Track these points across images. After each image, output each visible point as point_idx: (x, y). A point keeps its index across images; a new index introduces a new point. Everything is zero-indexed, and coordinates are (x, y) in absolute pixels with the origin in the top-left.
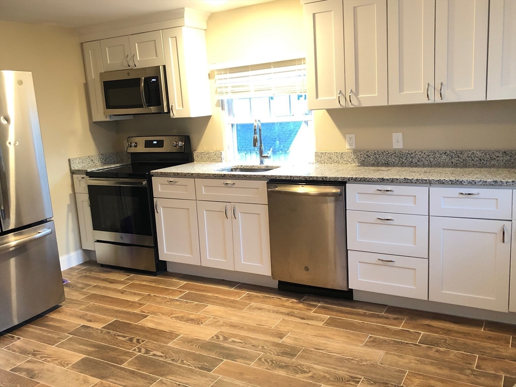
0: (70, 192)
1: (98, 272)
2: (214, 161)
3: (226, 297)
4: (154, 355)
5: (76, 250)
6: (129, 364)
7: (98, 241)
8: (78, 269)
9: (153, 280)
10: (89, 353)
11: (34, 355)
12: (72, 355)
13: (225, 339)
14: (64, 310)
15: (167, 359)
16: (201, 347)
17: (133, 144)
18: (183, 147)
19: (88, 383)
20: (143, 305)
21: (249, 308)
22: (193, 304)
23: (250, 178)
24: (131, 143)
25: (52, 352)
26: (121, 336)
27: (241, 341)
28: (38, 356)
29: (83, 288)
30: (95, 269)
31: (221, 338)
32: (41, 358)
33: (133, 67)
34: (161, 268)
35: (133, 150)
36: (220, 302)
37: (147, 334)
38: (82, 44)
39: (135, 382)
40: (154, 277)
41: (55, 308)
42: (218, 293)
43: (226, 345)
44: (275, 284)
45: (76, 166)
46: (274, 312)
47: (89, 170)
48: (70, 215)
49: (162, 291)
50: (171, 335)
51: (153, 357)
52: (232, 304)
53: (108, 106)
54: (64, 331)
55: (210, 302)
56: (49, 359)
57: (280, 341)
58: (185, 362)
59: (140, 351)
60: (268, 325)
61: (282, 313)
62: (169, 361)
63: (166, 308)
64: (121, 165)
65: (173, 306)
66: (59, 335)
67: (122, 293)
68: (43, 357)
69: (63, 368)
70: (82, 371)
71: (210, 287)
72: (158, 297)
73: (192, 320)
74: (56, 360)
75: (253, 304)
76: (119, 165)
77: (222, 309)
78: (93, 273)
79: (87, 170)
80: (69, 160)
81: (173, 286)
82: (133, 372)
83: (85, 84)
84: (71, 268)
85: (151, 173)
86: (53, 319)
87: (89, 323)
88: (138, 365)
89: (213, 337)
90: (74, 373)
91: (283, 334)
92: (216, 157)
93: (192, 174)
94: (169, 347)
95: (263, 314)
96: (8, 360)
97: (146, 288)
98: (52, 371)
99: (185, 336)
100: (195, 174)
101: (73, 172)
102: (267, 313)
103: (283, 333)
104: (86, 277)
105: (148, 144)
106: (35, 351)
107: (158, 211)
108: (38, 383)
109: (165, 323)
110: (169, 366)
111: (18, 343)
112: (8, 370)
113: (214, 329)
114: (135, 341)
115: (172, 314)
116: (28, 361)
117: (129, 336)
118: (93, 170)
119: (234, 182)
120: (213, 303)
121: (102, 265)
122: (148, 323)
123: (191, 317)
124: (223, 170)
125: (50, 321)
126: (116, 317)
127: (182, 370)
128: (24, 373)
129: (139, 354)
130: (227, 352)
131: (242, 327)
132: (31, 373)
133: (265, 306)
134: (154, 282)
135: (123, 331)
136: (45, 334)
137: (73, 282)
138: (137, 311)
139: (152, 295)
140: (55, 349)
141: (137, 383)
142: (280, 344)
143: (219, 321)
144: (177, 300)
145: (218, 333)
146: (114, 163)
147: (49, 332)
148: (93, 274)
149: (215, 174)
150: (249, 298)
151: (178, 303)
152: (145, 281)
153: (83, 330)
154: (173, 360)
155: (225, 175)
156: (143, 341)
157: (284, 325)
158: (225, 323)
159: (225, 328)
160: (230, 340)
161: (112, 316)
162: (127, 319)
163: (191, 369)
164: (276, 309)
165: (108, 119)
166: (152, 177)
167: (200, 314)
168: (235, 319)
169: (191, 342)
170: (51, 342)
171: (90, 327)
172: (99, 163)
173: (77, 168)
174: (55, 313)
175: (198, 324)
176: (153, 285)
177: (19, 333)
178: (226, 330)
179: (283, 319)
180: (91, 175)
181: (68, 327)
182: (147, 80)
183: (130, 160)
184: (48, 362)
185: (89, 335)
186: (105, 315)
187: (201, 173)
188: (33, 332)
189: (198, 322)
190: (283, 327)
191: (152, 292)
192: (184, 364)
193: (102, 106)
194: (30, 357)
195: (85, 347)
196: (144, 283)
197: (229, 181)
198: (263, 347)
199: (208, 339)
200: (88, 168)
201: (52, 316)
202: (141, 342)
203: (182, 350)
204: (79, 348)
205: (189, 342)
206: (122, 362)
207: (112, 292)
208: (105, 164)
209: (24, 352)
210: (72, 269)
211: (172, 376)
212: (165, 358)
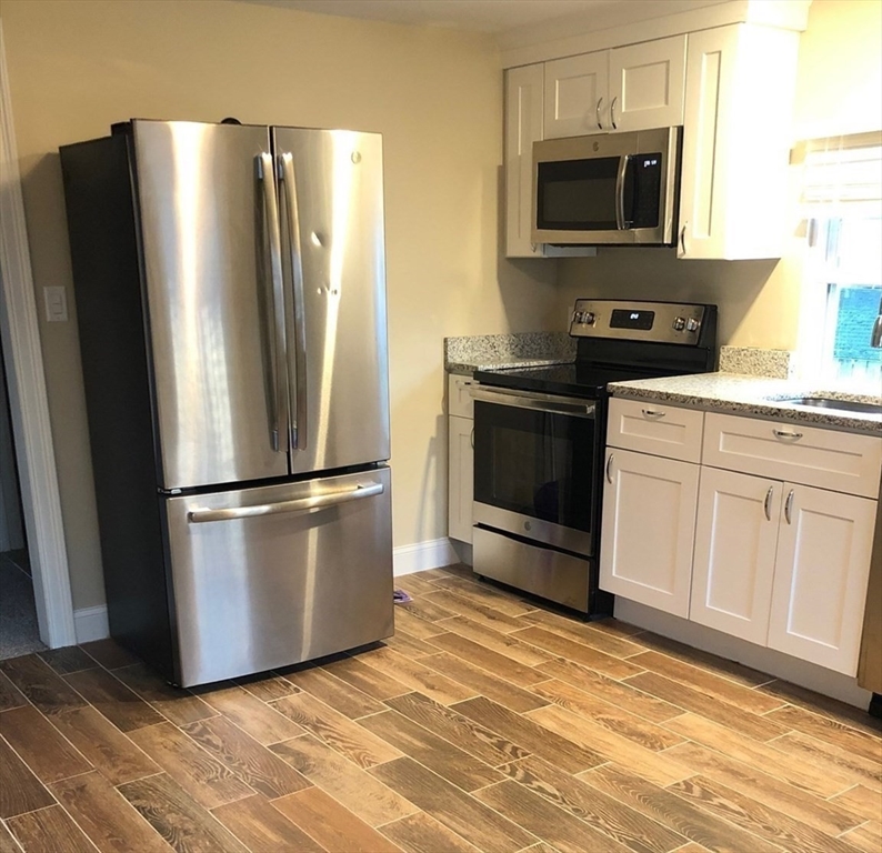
0: (440, 412)
1: (471, 591)
2: (768, 373)
3: (732, 703)
4: (540, 789)
5: (437, 536)
6: (486, 794)
7: (481, 526)
8: (434, 577)
9: (577, 629)
10: (413, 752)
11: (316, 729)
12: (381, 746)
13: (706, 795)
14: (388, 653)
15: (564, 805)
16: (645, 800)
17: (586, 317)
18: (698, 331)
19: (398, 809)
20: (545, 678)
21: (781, 741)
22: (652, 701)
23: (843, 425)
24: (581, 314)
25: (347, 731)
26: (483, 732)
27: (741, 810)
28: (322, 733)
29: (434, 618)
30: (466, 583)
31: (697, 791)
32: (328, 737)
33: (610, 129)
34: (600, 608)
35: (583, 330)
36: (716, 710)
37: (536, 741)
38: (505, 71)
39: (487, 833)
40: (582, 625)
41: (373, 647)
42: (716, 691)
43: (703, 809)
44: (863, 700)
45: (457, 357)
46: (842, 763)
47: (481, 368)
48: (433, 460)
49: (593, 657)
50: (588, 757)
51: (538, 793)
52: (742, 722)
53: (543, 222)
54: (379, 696)
55: (693, 706)
56: (339, 744)
57: (837, 834)
58: (601, 821)
59: (513, 773)
60: (818, 789)
61: (862, 771)
62: (568, 810)
63: (591, 696)
64: (552, 362)
65: (607, 696)
66: (367, 701)
67: (508, 645)
68: (330, 736)
69: (360, 767)
70: (392, 782)
71: (701, 674)
72: (579, 668)
73: (642, 735)
74: (352, 749)
75: (793, 732)
76: (547, 362)
77: (717, 727)
78: (461, 591)
79: (477, 368)
80: (446, 340)
81: (619, 652)
82: (488, 814)
83: (499, 167)
84: (421, 572)
85: (608, 388)
86: (364, 669)
87: (429, 691)
88: (502, 801)
89: (678, 784)
90: (377, 784)
91: (850, 820)
92: (774, 364)
93: (701, 400)
94: (577, 781)
95: (813, 762)
96: (269, 727)
97: (558, 643)
98: (340, 769)
99: (616, 766)
100: (708, 400)
101: (450, 369)
102: (825, 762)
103: (851, 817)
104: (446, 596)
105: (620, 319)
106: (319, 721)
107: (612, 478)
108: (310, 784)
109: (580, 728)
110: (566, 821)
111: (294, 699)
112: (266, 745)
113: (685, 767)
114: (508, 749)
115: (600, 713)
116: (304, 739)
117: (500, 735)
118: (490, 367)
119: (799, 433)
120: (699, 710)
121: (482, 579)
122: (545, 719)
123: (642, 728)
124: (782, 399)
125: (357, 670)
126: (484, 691)
127: (590, 837)
128: (291, 759)
129: (510, 778)
130: (703, 825)
131: (754, 780)
132: (302, 762)
133: (824, 745)
134: (579, 635)
135: (489, 724)
136: (344, 692)
137: (418, 602)
138: (528, 688)
139: (568, 661)
140: (353, 727)
141: (490, 838)
142: (835, 841)
143: (701, 753)
144: (618, 684)
145: (691, 779)
146: (541, 358)
147: (352, 691)
148: (462, 594)
149: (756, 407)
150: (791, 717)
151: (620, 692)
152: (562, 629)
153: (414, 703)
154: (576, 810)
155: (779, 410)
156: (524, 754)
157: (861, 801)
158: (714, 760)
159: (712, 771)
160: (716, 801)
161: (477, 687)
162: (505, 700)
163: (610, 839)
164: (850, 757)
165: (539, 254)
166: (610, 399)
167: (664, 726)
168: (739, 757)
169: (626, 783)
170: (351, 711)
171: (428, 700)
172: (507, 355)
173: (458, 361)
174: (370, 655)
175: (652, 747)
176: (576, 640)
177: (300, 680)
178: (713, 776)
179: (860, 786)
180: (485, 378)
181: (386, 689)
182: (636, 161)
183: (575, 353)
184: (338, 748)
185: (422, 715)
186: (462, 682)
187: (722, 399)
188: (324, 684)
189: (652, 742)
190: (855, 805)
191: (568, 655)
192: (598, 825)
193: (529, 222)
194: (308, 732)
195: (409, 738)
196: (558, 633)
197: (787, 429)
198: (790, 836)
199: (666, 784)
200: (483, 362)
201: (363, 662)
202: (520, 755)
203: (602, 795)
204: (397, 736)
205: (622, 781)
206: (473, 786)
207: (487, 637)
208: (520, 357)
209: (300, 718)
210: (422, 575)
211: (565, 844)
212: (560, 801)
